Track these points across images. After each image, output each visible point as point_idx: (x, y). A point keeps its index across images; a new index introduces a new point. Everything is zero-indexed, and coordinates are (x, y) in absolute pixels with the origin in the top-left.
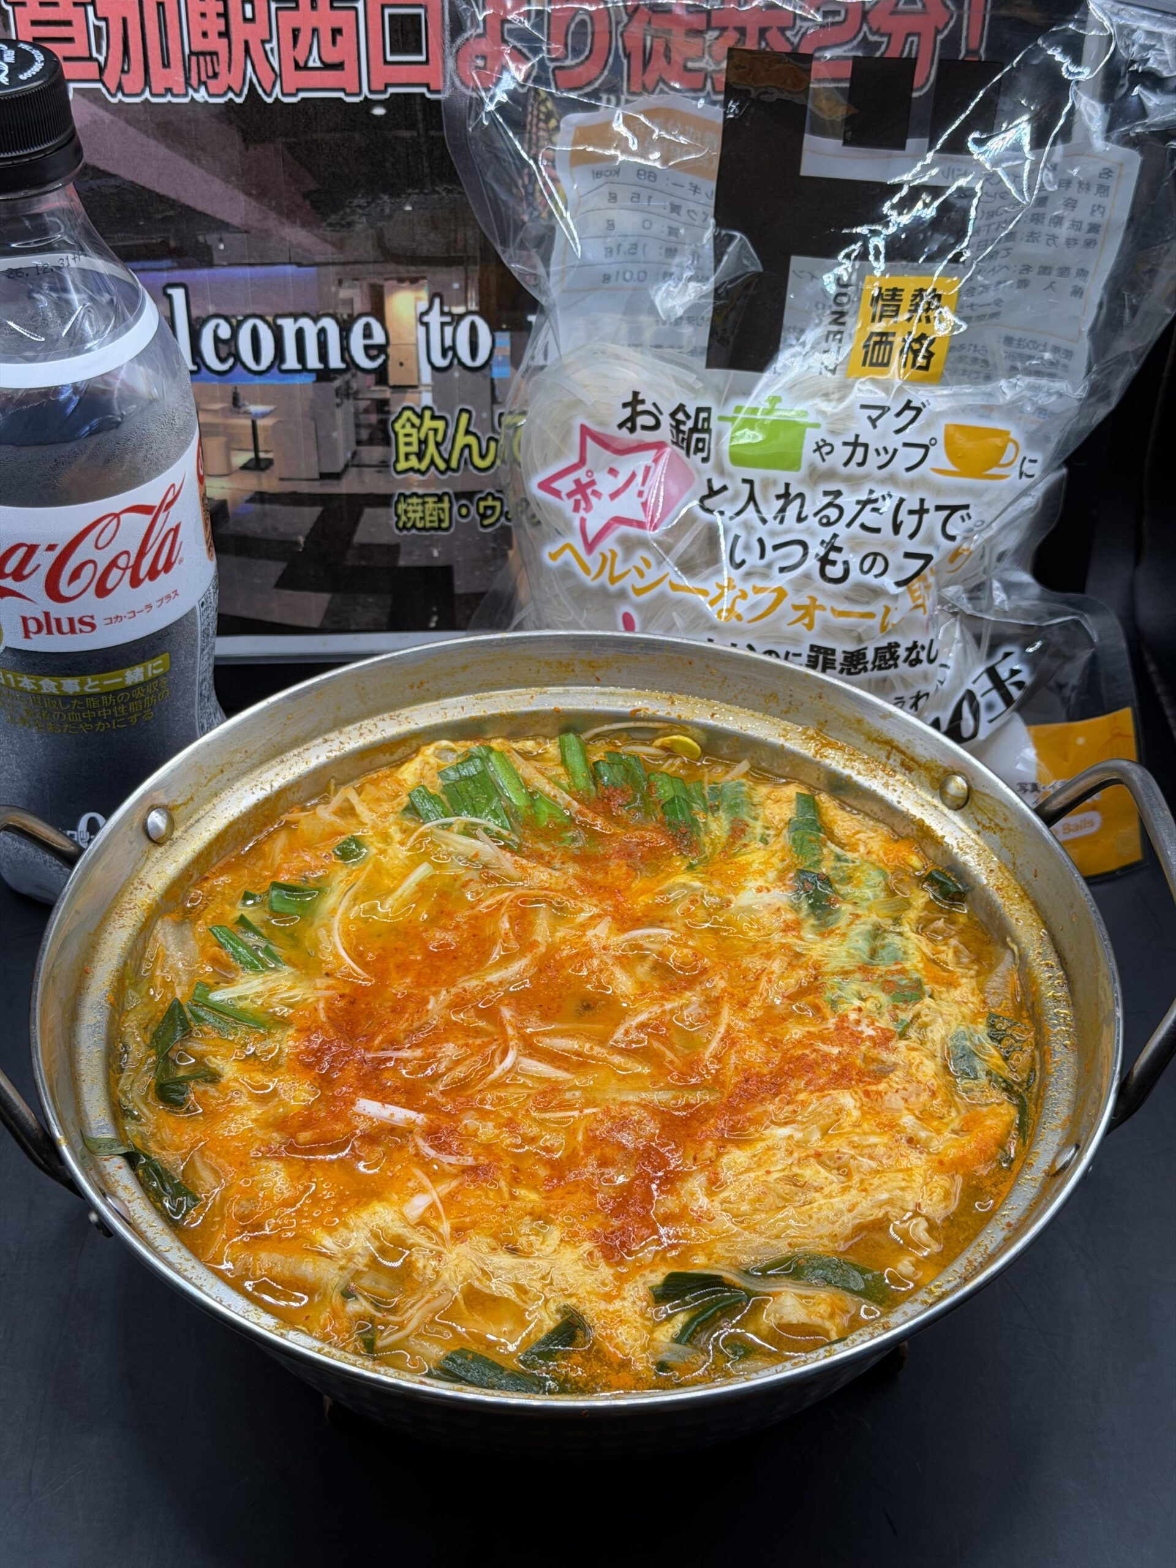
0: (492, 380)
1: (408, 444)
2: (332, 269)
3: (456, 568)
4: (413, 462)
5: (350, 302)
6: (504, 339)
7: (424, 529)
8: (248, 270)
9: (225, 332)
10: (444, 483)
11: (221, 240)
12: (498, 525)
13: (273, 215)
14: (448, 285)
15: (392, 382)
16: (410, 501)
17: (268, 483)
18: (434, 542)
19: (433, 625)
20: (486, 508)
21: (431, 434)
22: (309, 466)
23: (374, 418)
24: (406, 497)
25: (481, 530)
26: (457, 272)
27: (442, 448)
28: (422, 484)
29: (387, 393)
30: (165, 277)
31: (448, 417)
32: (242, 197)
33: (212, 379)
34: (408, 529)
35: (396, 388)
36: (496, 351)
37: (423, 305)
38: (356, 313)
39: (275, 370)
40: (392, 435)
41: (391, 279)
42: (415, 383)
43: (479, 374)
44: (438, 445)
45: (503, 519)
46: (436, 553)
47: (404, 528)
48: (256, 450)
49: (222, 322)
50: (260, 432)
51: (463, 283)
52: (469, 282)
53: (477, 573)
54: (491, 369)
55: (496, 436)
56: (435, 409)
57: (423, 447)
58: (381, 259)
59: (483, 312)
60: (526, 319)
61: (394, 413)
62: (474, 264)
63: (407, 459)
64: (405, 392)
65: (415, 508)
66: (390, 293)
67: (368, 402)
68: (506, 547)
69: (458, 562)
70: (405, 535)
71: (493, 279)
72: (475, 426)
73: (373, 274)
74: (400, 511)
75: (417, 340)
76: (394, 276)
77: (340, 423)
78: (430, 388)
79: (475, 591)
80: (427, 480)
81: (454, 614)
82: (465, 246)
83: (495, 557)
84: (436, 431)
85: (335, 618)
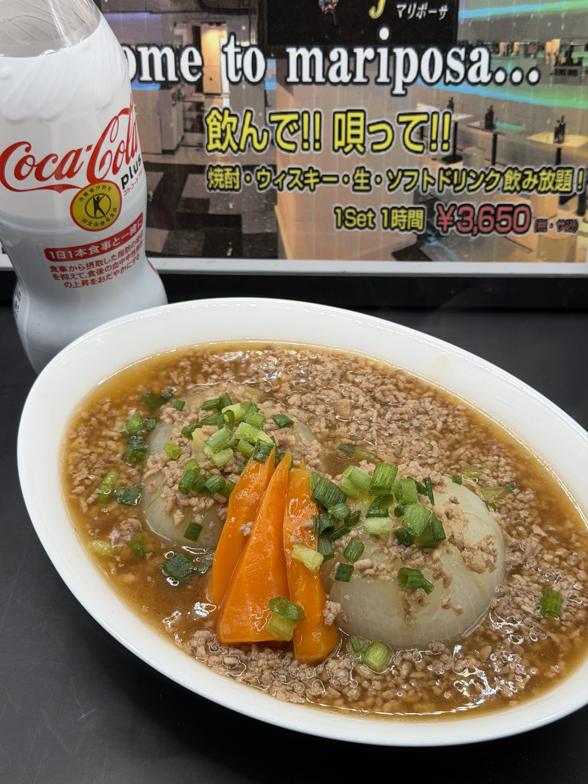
0: (265, 91)
1: (215, 132)
2: (171, 16)
3: (243, 216)
4: (218, 145)
5: (181, 37)
6: (272, 63)
7: (224, 189)
8: (121, 16)
10: (236, 159)
12: (268, 188)
14: (239, 28)
15: (206, 89)
16: (216, 170)
18: (230, 199)
19: (229, 254)
20: (261, 176)
21: (229, 126)
22: (155, 146)
23: (194, 114)
24: (214, 168)
25: (259, 191)
26: (244, 18)
27: (235, 136)
28: (223, 159)
29: (202, 98)
31: (239, 115)
34: (215, 189)
35: (208, 95)
36: (267, 72)
37: (224, 41)
38: (184, 45)
39: (136, 81)
40: (205, 126)
41: (205, 22)
42: (219, 92)
43: (257, 86)
44: (233, 133)
45: (271, 185)
46: (231, 206)
47: (212, 188)
51: (248, 26)
52: (252, 26)
53: (256, 221)
54: (264, 84)
55: (268, 129)
56: (231, 109)
57: (224, 134)
58: (200, 10)
59: (260, 46)
60: (285, 50)
61: (206, 111)
62: (255, 13)
63: (214, 142)
64: (213, 98)
65: (219, 175)
66: (205, 32)
67: (191, 104)
68: (273, 203)
69: (244, 212)
70: (213, 193)
71: (266, 24)
72: (255, 121)
73: (195, 19)
74: (210, 177)
75: (220, 63)
76: (207, 20)
77: (174, 117)
78: (228, 96)
79: (254, 232)
80: (226, 157)
81: (242, 247)
82: (249, 1)
83: (266, 210)
84: (231, 124)
85: (171, 247)
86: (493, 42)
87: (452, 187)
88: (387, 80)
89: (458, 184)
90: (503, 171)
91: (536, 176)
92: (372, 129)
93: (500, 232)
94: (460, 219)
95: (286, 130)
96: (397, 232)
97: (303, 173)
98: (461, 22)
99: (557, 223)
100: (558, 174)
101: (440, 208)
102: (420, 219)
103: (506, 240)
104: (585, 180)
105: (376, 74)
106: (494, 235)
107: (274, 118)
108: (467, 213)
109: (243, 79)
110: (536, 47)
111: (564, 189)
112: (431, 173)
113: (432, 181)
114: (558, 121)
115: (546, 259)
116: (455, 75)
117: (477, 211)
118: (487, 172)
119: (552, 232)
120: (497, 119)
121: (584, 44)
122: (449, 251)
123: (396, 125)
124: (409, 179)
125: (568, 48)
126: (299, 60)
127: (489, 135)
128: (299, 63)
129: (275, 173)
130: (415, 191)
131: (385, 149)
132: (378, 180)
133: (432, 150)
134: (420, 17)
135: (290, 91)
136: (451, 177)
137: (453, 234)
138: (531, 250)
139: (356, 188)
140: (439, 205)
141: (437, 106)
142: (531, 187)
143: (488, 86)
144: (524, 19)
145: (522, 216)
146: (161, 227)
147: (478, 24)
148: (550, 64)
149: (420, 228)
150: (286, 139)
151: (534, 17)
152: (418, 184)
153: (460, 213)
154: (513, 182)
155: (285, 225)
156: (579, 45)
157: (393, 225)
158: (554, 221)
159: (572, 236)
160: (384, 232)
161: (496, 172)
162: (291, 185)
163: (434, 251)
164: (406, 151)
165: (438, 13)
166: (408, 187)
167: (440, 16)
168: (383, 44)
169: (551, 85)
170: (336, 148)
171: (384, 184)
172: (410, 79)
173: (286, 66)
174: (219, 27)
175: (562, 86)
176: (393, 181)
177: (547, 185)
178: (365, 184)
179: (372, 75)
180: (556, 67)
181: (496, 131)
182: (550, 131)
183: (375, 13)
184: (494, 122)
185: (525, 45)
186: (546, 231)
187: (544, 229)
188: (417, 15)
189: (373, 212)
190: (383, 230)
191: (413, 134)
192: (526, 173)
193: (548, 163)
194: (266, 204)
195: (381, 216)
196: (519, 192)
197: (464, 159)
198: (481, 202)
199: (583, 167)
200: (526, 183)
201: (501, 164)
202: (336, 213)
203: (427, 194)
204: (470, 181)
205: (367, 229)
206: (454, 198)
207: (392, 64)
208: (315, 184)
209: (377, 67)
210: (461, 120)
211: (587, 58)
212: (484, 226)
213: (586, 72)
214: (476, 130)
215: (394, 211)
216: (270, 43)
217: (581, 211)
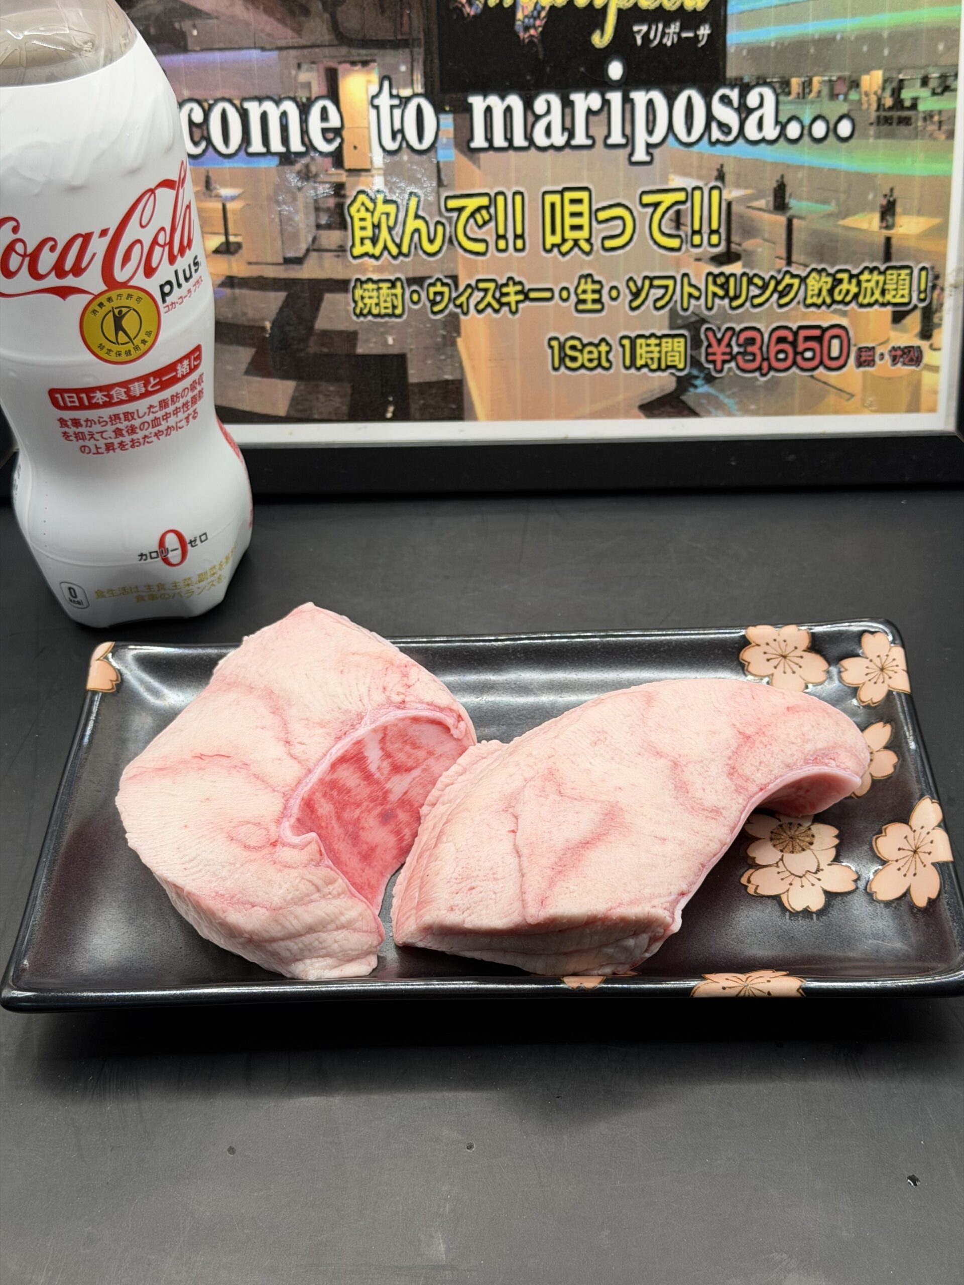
0: (438, 163)
1: (363, 228)
2: (293, 53)
3: (409, 356)
4: (368, 247)
5: (308, 85)
6: (448, 120)
7: (379, 315)
8: (217, 56)
9: (198, 117)
10: (396, 268)
11: (194, 26)
12: (447, 312)
14: (396, 68)
15: (348, 164)
16: (365, 286)
17: (237, 267)
18: (388, 329)
19: (389, 415)
20: (436, 293)
21: (384, 217)
22: (273, 252)
23: (331, 203)
24: (362, 282)
25: (432, 317)
26: (404, 54)
27: (394, 233)
28: (376, 269)
29: (343, 177)
31: (399, 201)
34: (365, 316)
35: (352, 171)
36: (440, 133)
37: (374, 89)
38: (313, 97)
39: (242, 153)
40: (348, 220)
41: (345, 62)
42: (368, 167)
43: (426, 157)
44: (390, 229)
45: (451, 306)
46: (390, 341)
47: (361, 314)
48: (226, 234)
49: (195, 106)
50: (229, 216)
51: (409, 66)
52: (415, 64)
53: (429, 362)
54: (436, 152)
55: (444, 221)
56: (387, 193)
57: (377, 231)
58: (336, 42)
59: (428, 95)
60: (466, 100)
61: (350, 196)
62: (419, 46)
63: (362, 243)
64: (360, 176)
65: (371, 294)
66: (344, 76)
67: (328, 186)
68: (455, 335)
69: (411, 350)
70: (362, 322)
71: (436, 61)
72: (423, 210)
73: (328, 57)
74: (357, 297)
75: (369, 123)
76: (347, 59)
77: (301, 207)
78: (382, 172)
79: (427, 380)
80: (381, 265)
81: (408, 404)
82: (410, 27)
83: (445, 345)
84: (388, 215)
85: (300, 407)
86: (782, 77)
87: (726, 301)
88: (623, 141)
89: (736, 297)
90: (804, 274)
91: (854, 281)
92: (602, 215)
93: (803, 369)
94: (742, 350)
95: (472, 221)
96: (645, 373)
97: (499, 287)
98: (731, 49)
99: (890, 351)
100: (889, 277)
101: (710, 334)
102: (679, 352)
103: (813, 381)
104: (930, 284)
105: (605, 132)
106: (794, 373)
107: (452, 204)
108: (752, 341)
110: (847, 83)
111: (898, 300)
112: (693, 282)
113: (696, 293)
114: (885, 196)
115: (874, 408)
116: (726, 130)
117: (766, 337)
118: (779, 277)
119: (883, 366)
120: (791, 195)
121: (920, 76)
122: (726, 401)
123: (637, 209)
124: (662, 291)
125: (895, 84)
126: (488, 115)
127: (782, 219)
128: (488, 120)
129: (457, 287)
130: (671, 310)
131: (623, 247)
132: (614, 293)
133: (694, 246)
134: (669, 44)
135: (476, 162)
136: (724, 286)
137: (731, 374)
138: (852, 395)
140: (707, 329)
141: (699, 177)
142: (848, 298)
143: (776, 145)
144: (825, 42)
145: (836, 343)
146: (285, 376)
147: (757, 52)
148: (868, 109)
149: (681, 366)
150: (472, 235)
151: (842, 38)
152: (674, 298)
153: (741, 341)
154: (820, 290)
155: (473, 368)
156: (912, 79)
157: (639, 363)
158: (885, 349)
159: (914, 371)
160: (624, 374)
161: (794, 276)
162: (481, 307)
163: (703, 401)
164: (655, 247)
165: (696, 36)
166: (659, 304)
167: (699, 41)
168: (614, 86)
169: (871, 140)
170: (548, 246)
171: (624, 300)
172: (657, 138)
173: (468, 124)
174: (365, 69)
175: (889, 142)
176: (636, 295)
177: (872, 294)
178: (594, 301)
179: (599, 132)
180: (878, 113)
182: (873, 210)
183: (600, 40)
184: (787, 200)
185: (830, 81)
186: (873, 365)
187: (871, 363)
188: (665, 41)
189: (608, 344)
190: (623, 371)
191: (664, 221)
192: (839, 276)
193: (873, 261)
194: (444, 337)
195: (620, 349)
196: (829, 306)
197: (743, 258)
198: (772, 323)
199: (927, 265)
200: (840, 291)
201: (801, 264)
202: (551, 347)
203: (688, 313)
204: (754, 291)
205: (599, 370)
206: (730, 319)
207: (628, 116)
208: (518, 302)
209: (606, 121)
210: (737, 198)
211: (925, 98)
212: (779, 360)
213: (925, 119)
214: (760, 213)
215: (639, 341)
216: (443, 90)
217: (926, 333)
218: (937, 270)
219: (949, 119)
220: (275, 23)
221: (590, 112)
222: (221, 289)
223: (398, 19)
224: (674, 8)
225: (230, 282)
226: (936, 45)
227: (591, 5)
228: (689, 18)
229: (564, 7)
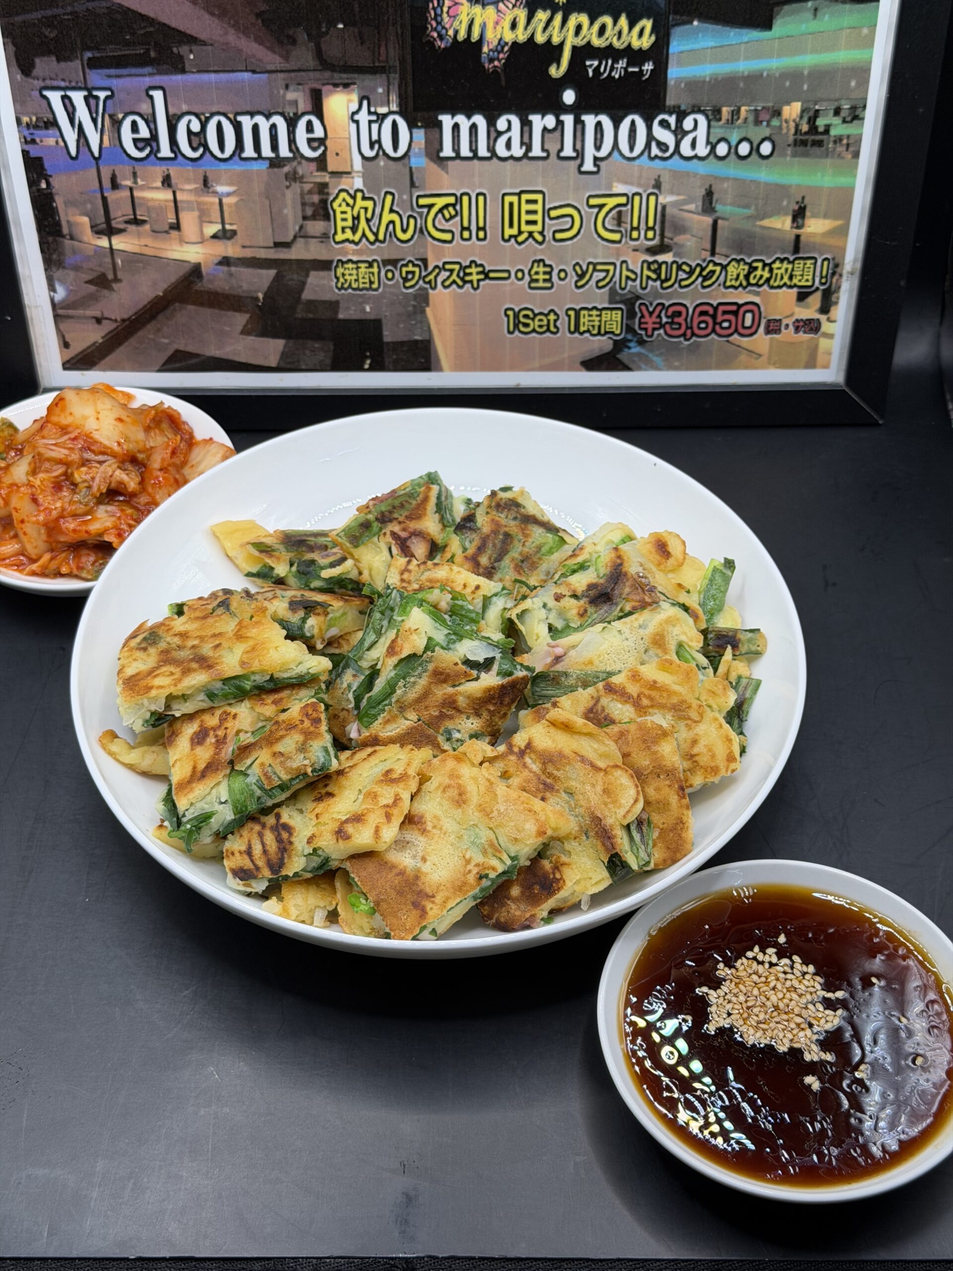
0: (411, 168)
1: (344, 220)
2: (281, 76)
3: (384, 321)
4: (349, 234)
5: (295, 103)
6: (420, 135)
7: (357, 289)
8: (213, 77)
9: (196, 126)
10: (372, 252)
11: (191, 51)
12: (417, 287)
13: (232, 31)
14: (374, 90)
15: (330, 169)
16: (346, 266)
17: (233, 250)
18: (366, 299)
19: (367, 366)
20: (407, 273)
21: (362, 211)
22: (265, 237)
23: (316, 198)
24: (343, 263)
25: (404, 291)
26: (381, 79)
27: (371, 224)
28: (355, 252)
29: (327, 179)
30: (148, 81)
31: (376, 198)
32: (207, 16)
33: (188, 165)
34: (346, 289)
35: (334, 174)
36: (413, 145)
37: (354, 106)
38: (300, 113)
39: (236, 158)
40: (331, 213)
41: (328, 84)
42: (349, 170)
43: (400, 163)
44: (368, 221)
45: (421, 282)
46: (368, 309)
47: (342, 288)
49: (193, 118)
50: (225, 208)
51: (386, 88)
52: (391, 87)
53: (401, 326)
54: (409, 159)
55: (415, 215)
56: (365, 191)
57: (356, 222)
58: (320, 68)
59: (402, 112)
60: (437, 118)
61: (332, 194)
62: (395, 72)
63: (343, 232)
64: (341, 177)
65: (351, 272)
66: (327, 96)
67: (312, 185)
68: (424, 305)
69: (386, 316)
70: (343, 294)
71: (410, 85)
72: (398, 205)
73: (313, 80)
74: (339, 275)
75: (350, 135)
76: (330, 81)
77: (289, 202)
78: (361, 174)
79: (400, 339)
80: (360, 250)
81: (383, 358)
82: (387, 57)
83: (415, 313)
84: (366, 209)
85: (289, 360)
86: (713, 106)
87: (658, 283)
88: (574, 155)
89: (667, 280)
90: (725, 263)
91: (767, 269)
92: (553, 213)
93: (720, 336)
94: (670, 320)
95: (440, 215)
96: (587, 339)
97: (463, 268)
98: (671, 82)
99: (794, 323)
100: (796, 266)
101: (643, 308)
102: (617, 321)
103: (728, 344)
104: (830, 271)
105: (559, 147)
106: (713, 338)
107: (422, 201)
108: (679, 314)
109: (381, 153)
110: (770, 112)
111: (803, 283)
112: (631, 267)
113: (633, 276)
114: (797, 203)
115: (779, 365)
116: (664, 148)
117: (691, 311)
118: (704, 265)
119: (788, 334)
121: (833, 107)
122: (655, 359)
123: (584, 209)
124: (603, 275)
125: (811, 114)
126: (456, 130)
128: (456, 134)
129: (426, 268)
130: (611, 289)
131: (571, 238)
132: (562, 275)
133: (632, 239)
134: (617, 76)
135: (445, 169)
136: (657, 271)
137: (660, 338)
138: (760, 355)
139: (533, 285)
140: (641, 304)
141: (639, 185)
142: (761, 282)
143: (707, 161)
144: (754, 78)
145: (749, 316)
146: (276, 336)
147: (693, 85)
148: (787, 133)
149: (618, 332)
150: (439, 227)
151: (768, 75)
152: (614, 280)
153: (670, 313)
154: (738, 275)
155: (440, 331)
156: (826, 109)
157: (582, 329)
158: (790, 322)
159: (812, 338)
160: (569, 337)
161: (716, 264)
162: (447, 283)
163: (636, 359)
164: (599, 240)
165: (641, 71)
166: (601, 284)
167: (644, 75)
168: (567, 109)
169: (788, 158)
170: (506, 237)
171: (571, 281)
172: (603, 153)
173: (438, 136)
174: (346, 90)
175: (803, 160)
176: (581, 276)
177: (782, 278)
178: (545, 280)
179: (553, 148)
180: (795, 137)
181: (717, 214)
182: (786, 214)
183: (555, 72)
184: (714, 205)
185: (756, 110)
186: (780, 333)
187: (778, 331)
188: (613, 74)
189: (556, 314)
190: (569, 335)
191: (607, 220)
192: (755, 264)
193: (783, 253)
195: (566, 319)
196: (745, 288)
197: (674, 250)
198: (697, 299)
199: (829, 256)
200: (755, 277)
201: (723, 255)
202: (507, 316)
203: (626, 291)
204: (682, 275)
205: (548, 334)
206: (661, 296)
207: (579, 134)
208: (479, 281)
209: (560, 137)
210: (671, 202)
211: (836, 125)
212: (700, 328)
213: (835, 142)
214: (690, 215)
215: (582, 312)
216: (416, 109)
217: (825, 309)
218: (837, 261)
219: (856, 142)
220: (265, 50)
221: (545, 129)
222: (220, 267)
223: (376, 49)
224: (622, 47)
225: (226, 261)
226: (849, 82)
227: (549, 41)
228: (634, 56)
229: (525, 43)
